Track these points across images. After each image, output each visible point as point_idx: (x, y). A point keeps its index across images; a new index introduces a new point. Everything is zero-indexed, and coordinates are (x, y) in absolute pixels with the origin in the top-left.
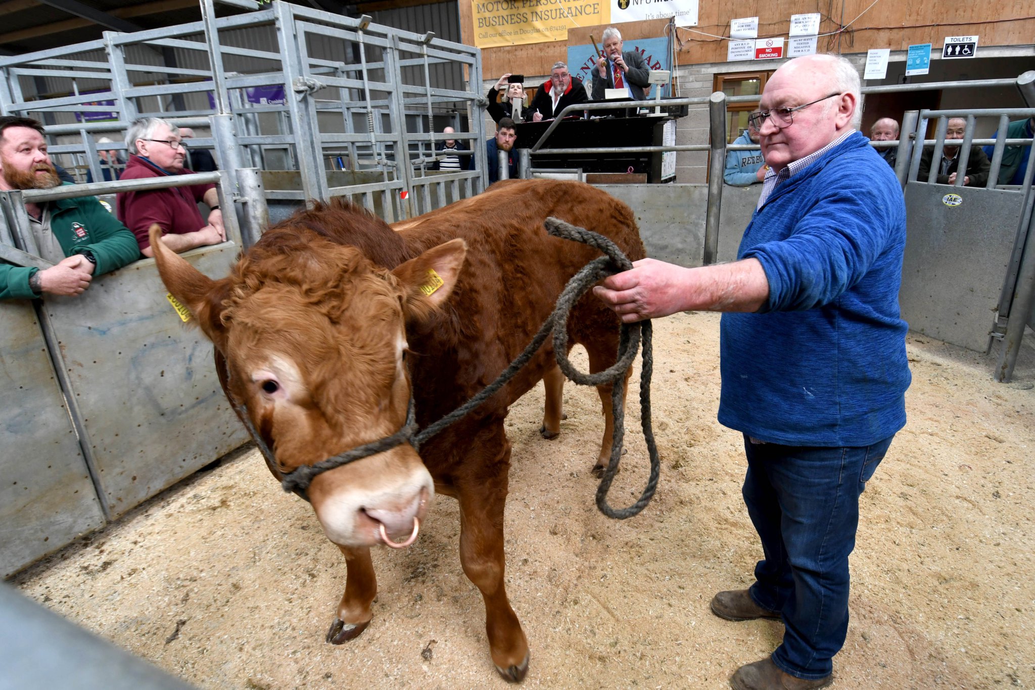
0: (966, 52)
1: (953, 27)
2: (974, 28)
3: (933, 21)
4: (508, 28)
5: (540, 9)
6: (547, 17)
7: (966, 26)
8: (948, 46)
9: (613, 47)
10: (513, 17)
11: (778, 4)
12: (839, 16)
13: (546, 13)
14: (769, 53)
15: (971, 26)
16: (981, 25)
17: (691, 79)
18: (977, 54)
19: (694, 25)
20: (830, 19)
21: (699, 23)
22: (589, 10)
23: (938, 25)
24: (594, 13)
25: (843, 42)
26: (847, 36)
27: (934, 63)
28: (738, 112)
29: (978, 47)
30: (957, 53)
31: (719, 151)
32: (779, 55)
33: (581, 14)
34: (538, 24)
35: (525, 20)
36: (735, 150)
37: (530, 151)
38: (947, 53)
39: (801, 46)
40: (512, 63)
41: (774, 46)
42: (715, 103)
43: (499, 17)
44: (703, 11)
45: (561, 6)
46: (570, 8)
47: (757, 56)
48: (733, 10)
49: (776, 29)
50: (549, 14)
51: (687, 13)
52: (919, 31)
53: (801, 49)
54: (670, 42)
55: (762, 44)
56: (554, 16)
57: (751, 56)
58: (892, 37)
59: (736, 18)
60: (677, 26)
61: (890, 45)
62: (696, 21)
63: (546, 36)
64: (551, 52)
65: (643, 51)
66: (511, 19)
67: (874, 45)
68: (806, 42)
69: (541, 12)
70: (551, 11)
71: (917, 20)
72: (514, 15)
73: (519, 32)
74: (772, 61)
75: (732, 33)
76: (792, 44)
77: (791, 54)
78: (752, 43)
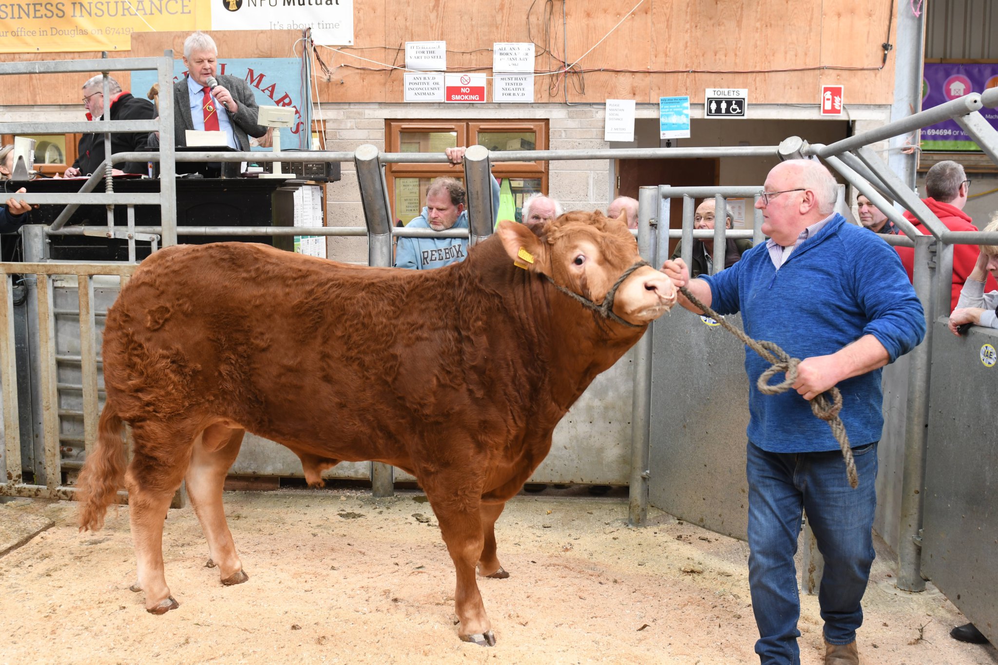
0: (734, 110)
1: (713, 75)
2: (741, 78)
3: (687, 66)
4: (29, 24)
6: (100, 13)
7: (730, 75)
8: (710, 101)
9: (208, 65)
10: (38, 7)
11: (472, 26)
12: (561, 49)
13: (99, 5)
14: (465, 94)
15: (736, 75)
16: (750, 75)
17: (349, 125)
18: (750, 114)
19: (348, 44)
20: (549, 53)
21: (355, 42)
22: (171, 5)
23: (695, 72)
24: (183, 13)
25: (570, 85)
26: (575, 78)
27: (694, 123)
28: (429, 179)
29: (748, 105)
30: (723, 111)
31: (381, 237)
32: (482, 98)
33: (161, 11)
34: (83, 21)
35: (61, 14)
36: (408, 237)
37: (48, 229)
38: (710, 111)
39: (512, 87)
41: (473, 84)
42: (363, 162)
43: (12, 5)
44: (361, 25)
47: (449, 98)
48: (406, 28)
49: (474, 61)
50: (104, 8)
51: (336, 26)
52: (670, 78)
53: (512, 92)
54: (305, 66)
56: (113, 12)
57: (440, 96)
58: (635, 84)
59: (412, 40)
60: (316, 43)
61: (634, 94)
62: (352, 38)
63: (99, 42)
65: (262, 76)
66: (35, 11)
67: (612, 94)
68: (519, 82)
70: (108, 3)
71: (666, 63)
72: (41, 4)
73: (49, 32)
74: (472, 105)
75: (408, 61)
76: (499, 84)
77: (498, 97)
78: (439, 77)
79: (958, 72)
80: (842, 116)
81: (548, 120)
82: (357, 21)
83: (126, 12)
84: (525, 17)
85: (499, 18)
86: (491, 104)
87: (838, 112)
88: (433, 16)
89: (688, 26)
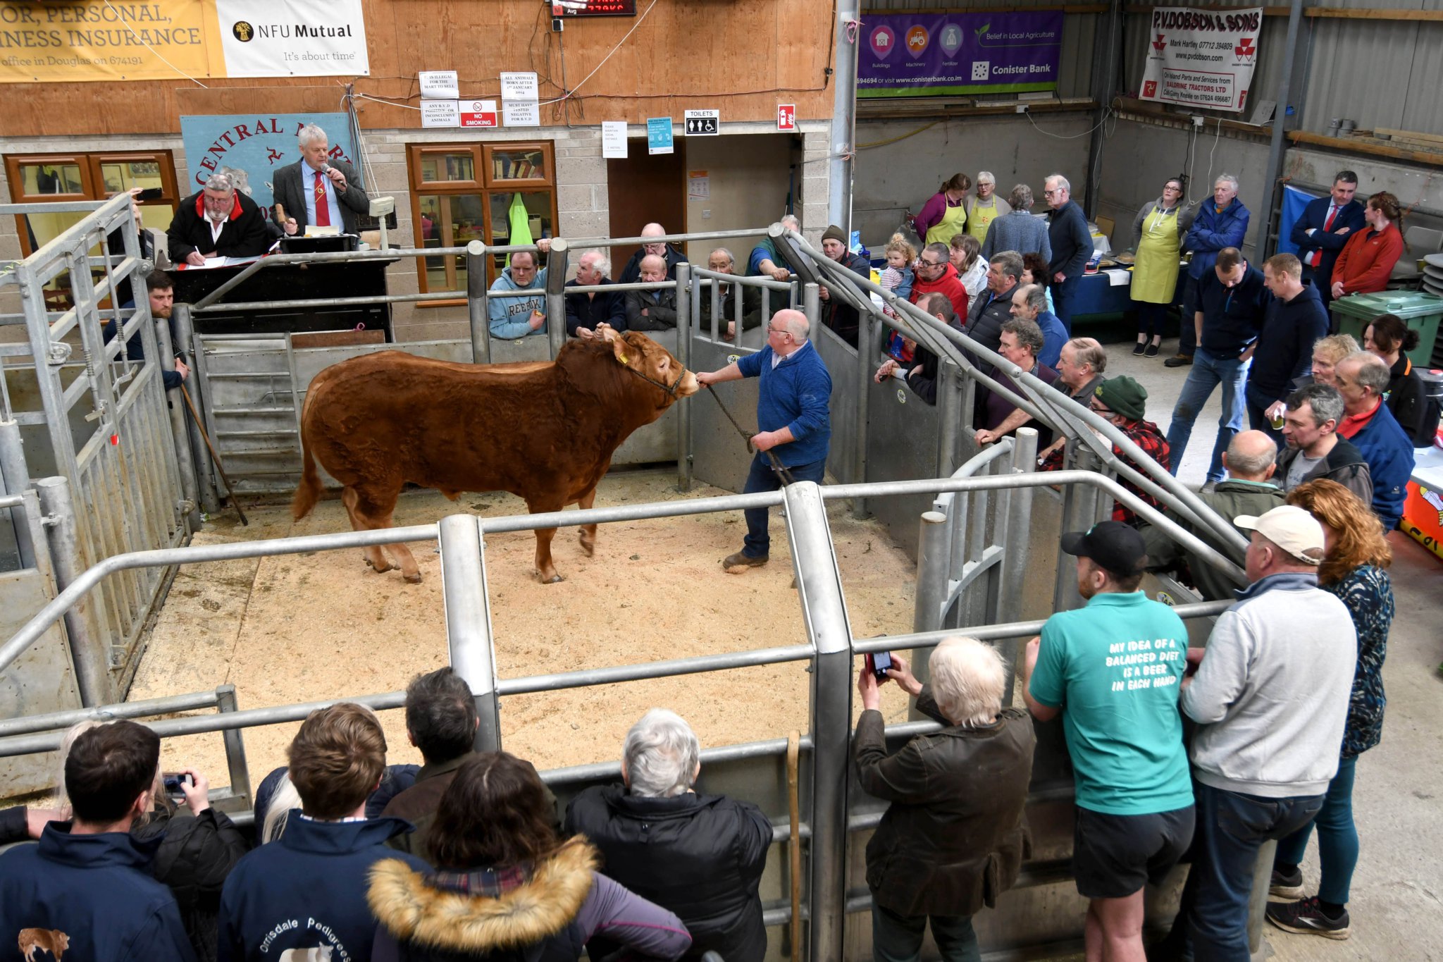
0: (709, 128)
1: (690, 98)
2: (713, 101)
3: (668, 91)
4: (22, 53)
5: (84, 27)
6: (101, 42)
7: (703, 98)
8: (689, 121)
10: (29, 35)
11: (480, 57)
12: (561, 77)
13: (99, 34)
14: (478, 119)
15: (710, 98)
16: (720, 98)
18: (722, 131)
19: (364, 74)
20: (550, 81)
21: (371, 72)
22: (179, 35)
23: (675, 96)
24: (192, 42)
25: (571, 110)
26: (574, 103)
27: (677, 140)
29: (720, 123)
30: (700, 129)
31: (479, 300)
32: (493, 123)
33: (168, 41)
34: (84, 51)
35: (56, 42)
37: (192, 308)
38: (689, 129)
39: (519, 113)
40: (37, 112)
41: (484, 110)
44: (375, 56)
45: (127, 26)
46: (144, 31)
47: (464, 124)
48: (419, 59)
49: (484, 88)
50: (105, 36)
51: (351, 57)
52: (656, 102)
53: (520, 118)
55: (468, 107)
56: (115, 41)
57: (455, 122)
58: (626, 108)
59: (425, 70)
61: (625, 116)
62: (367, 69)
63: (104, 72)
64: (118, 97)
66: (26, 39)
67: (608, 117)
68: (525, 108)
69: (88, 32)
70: (109, 32)
71: (651, 89)
72: (32, 32)
73: (46, 61)
74: (484, 130)
75: (423, 90)
76: (507, 111)
77: (508, 122)
78: (453, 105)
79: (883, 23)
80: (794, 130)
81: (552, 142)
82: (371, 52)
83: (130, 41)
84: (527, 49)
85: (503, 50)
86: (502, 128)
87: (791, 127)
88: (442, 47)
89: (667, 55)
